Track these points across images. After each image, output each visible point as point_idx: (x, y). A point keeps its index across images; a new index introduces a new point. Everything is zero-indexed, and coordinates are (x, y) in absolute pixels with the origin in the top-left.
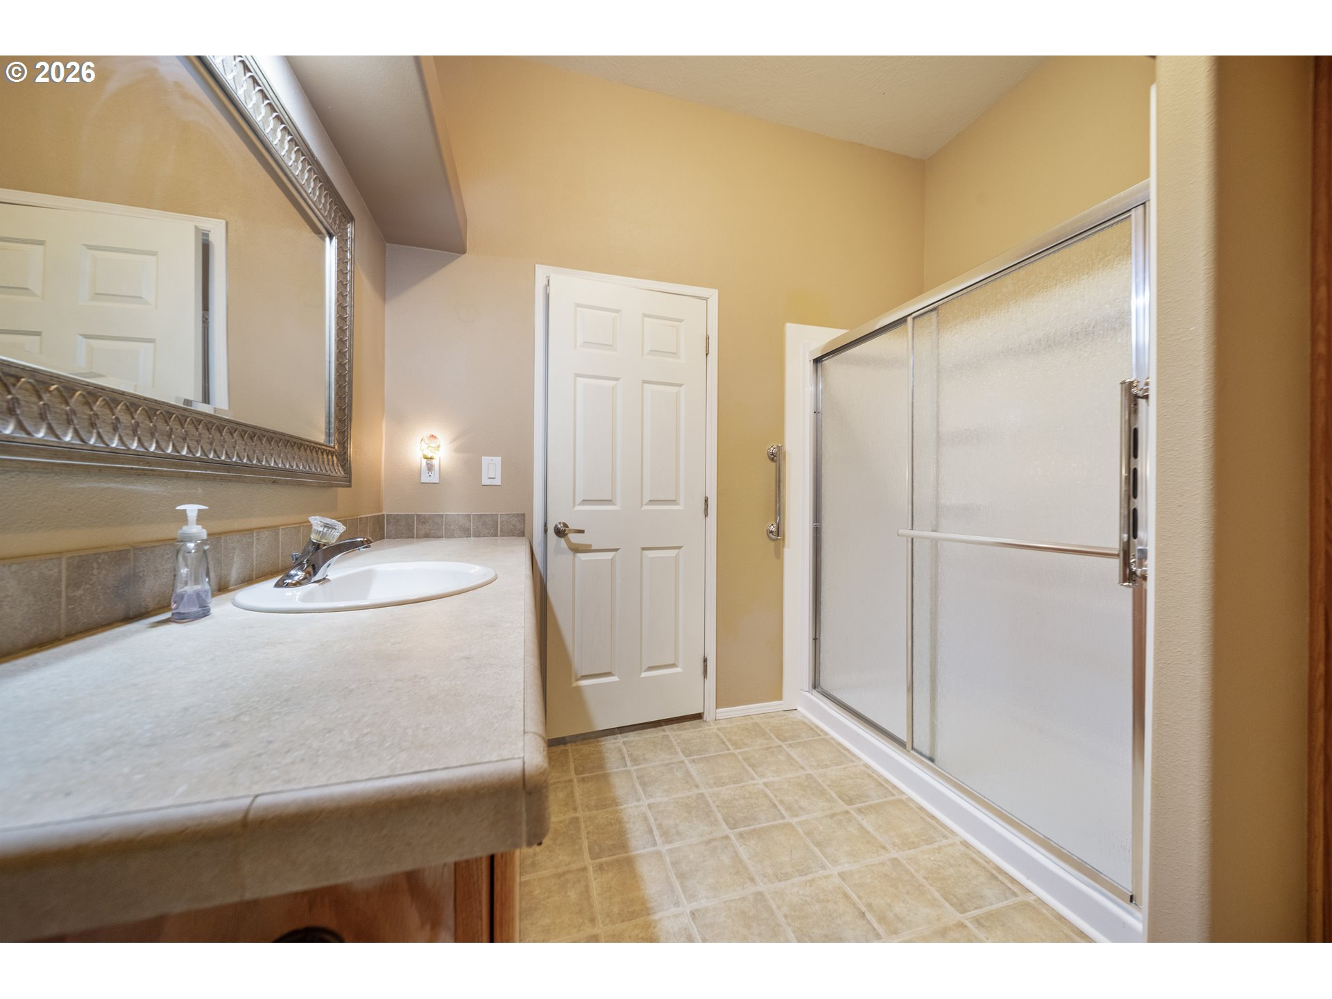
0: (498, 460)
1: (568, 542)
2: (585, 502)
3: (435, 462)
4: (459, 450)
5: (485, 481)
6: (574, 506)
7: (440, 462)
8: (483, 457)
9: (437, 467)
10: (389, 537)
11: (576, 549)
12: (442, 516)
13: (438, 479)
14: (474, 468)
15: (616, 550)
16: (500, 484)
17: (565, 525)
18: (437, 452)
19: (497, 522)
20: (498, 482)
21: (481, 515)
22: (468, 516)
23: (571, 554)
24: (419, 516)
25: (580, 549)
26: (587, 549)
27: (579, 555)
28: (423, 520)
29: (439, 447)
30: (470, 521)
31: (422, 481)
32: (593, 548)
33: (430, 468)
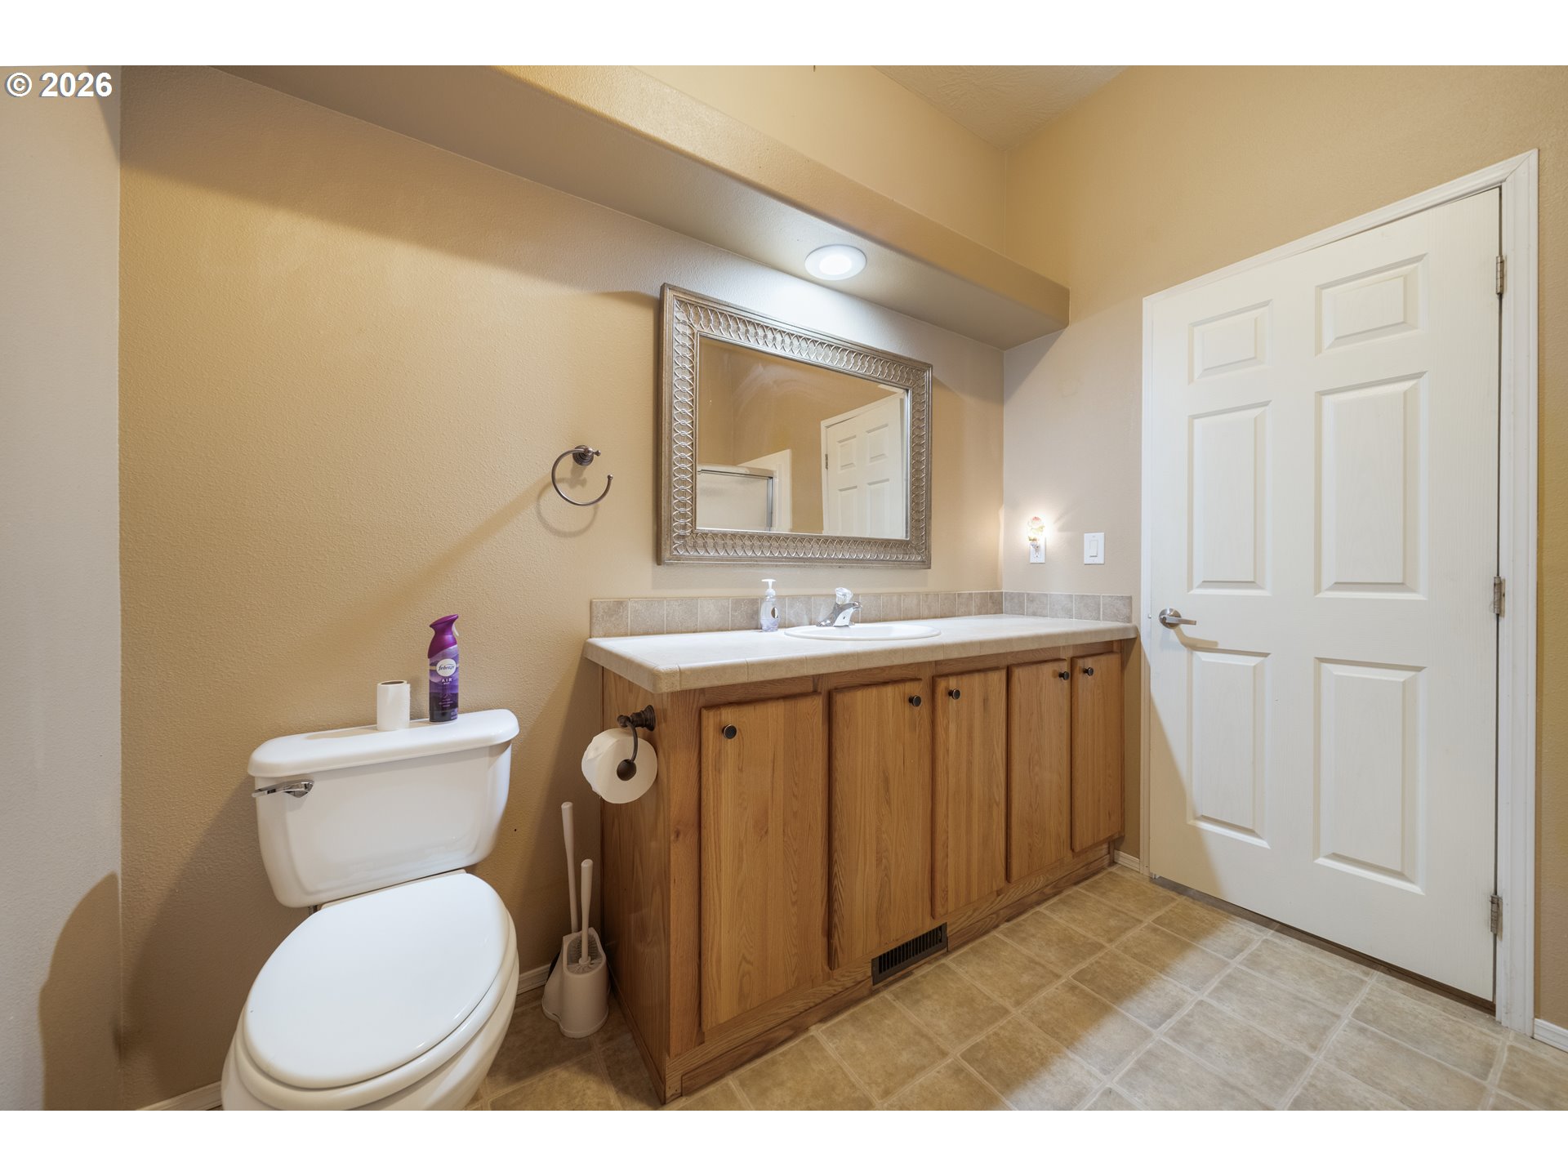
0: (1100, 536)
1: (1180, 635)
2: (1207, 583)
3: (1041, 543)
4: (1062, 529)
5: (1087, 560)
6: (1190, 587)
7: (1046, 543)
8: (1085, 535)
9: (1042, 547)
10: (1006, 613)
11: (1193, 646)
12: (1046, 595)
13: (1044, 558)
14: (1075, 546)
15: (1266, 655)
16: (1102, 562)
17: (1177, 615)
18: (1040, 533)
19: (1099, 605)
20: (1100, 560)
21: (1083, 596)
22: (1071, 596)
23: (1184, 652)
24: (1028, 594)
25: (1199, 646)
26: (1210, 648)
27: (1199, 654)
28: (1032, 598)
29: (1042, 528)
30: (1072, 602)
31: (1031, 561)
32: (1220, 647)
33: (1037, 548)
